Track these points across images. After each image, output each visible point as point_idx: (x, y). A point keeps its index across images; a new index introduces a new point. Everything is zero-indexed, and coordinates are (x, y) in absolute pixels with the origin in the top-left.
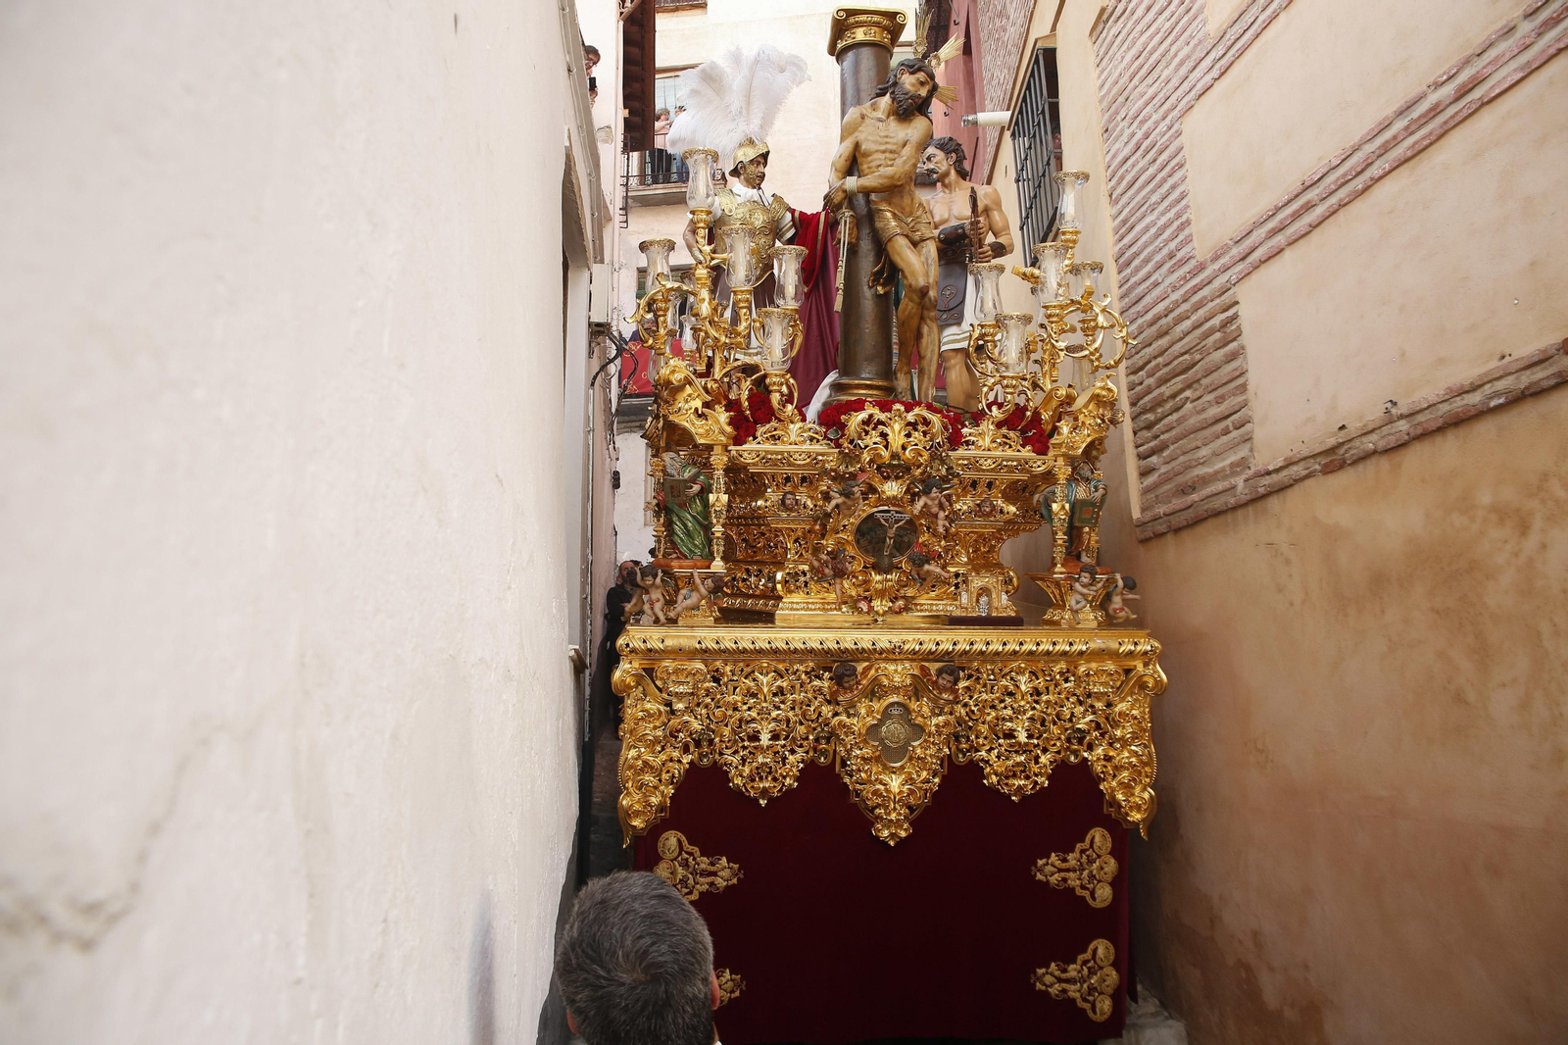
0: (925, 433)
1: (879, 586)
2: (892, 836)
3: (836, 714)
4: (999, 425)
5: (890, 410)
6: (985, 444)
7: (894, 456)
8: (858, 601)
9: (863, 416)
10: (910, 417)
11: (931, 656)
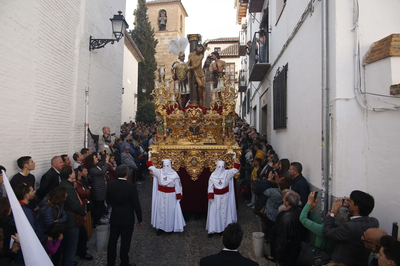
0: (199, 112)
1: (194, 138)
2: (194, 179)
3: (185, 159)
4: (213, 110)
5: (193, 108)
6: (211, 113)
7: (194, 116)
8: (191, 140)
9: (188, 109)
10: (196, 110)
11: (200, 150)
